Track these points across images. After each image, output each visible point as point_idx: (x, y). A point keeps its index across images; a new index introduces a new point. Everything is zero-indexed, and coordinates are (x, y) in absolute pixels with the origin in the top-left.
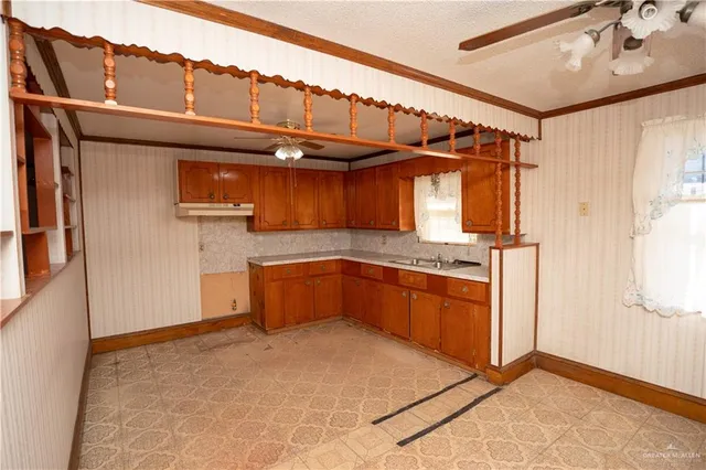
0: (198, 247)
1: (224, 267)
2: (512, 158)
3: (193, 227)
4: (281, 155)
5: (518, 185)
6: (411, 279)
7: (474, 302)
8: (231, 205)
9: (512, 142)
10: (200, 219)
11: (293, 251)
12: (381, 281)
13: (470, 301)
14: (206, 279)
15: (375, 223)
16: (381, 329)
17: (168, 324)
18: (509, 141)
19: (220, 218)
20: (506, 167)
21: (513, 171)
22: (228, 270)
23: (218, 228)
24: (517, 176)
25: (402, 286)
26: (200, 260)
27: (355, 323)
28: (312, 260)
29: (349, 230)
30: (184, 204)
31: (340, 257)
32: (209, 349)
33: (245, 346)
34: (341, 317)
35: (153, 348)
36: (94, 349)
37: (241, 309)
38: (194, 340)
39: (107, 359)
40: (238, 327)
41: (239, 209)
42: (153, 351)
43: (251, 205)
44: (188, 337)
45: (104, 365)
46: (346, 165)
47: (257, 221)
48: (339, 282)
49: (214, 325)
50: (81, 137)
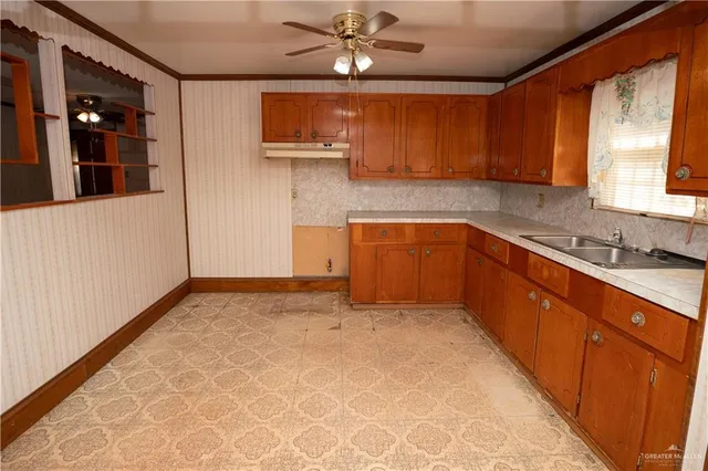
0: (290, 195)
1: (320, 219)
3: (286, 173)
6: (546, 273)
7: (657, 353)
8: (321, 145)
10: (295, 162)
12: (505, 266)
13: (646, 346)
14: (298, 231)
15: (520, 173)
16: (500, 341)
17: (257, 275)
19: (317, 161)
22: (324, 223)
23: (313, 173)
25: (533, 282)
26: (293, 209)
27: (475, 319)
28: (419, 221)
29: (499, 184)
30: (266, 145)
31: (464, 221)
32: (279, 312)
33: (316, 319)
34: (462, 305)
35: (239, 296)
36: (192, 287)
37: (337, 272)
38: (278, 297)
39: (196, 299)
40: (331, 291)
41: (330, 150)
42: (233, 301)
43: (347, 145)
44: (277, 292)
45: (185, 307)
46: (500, 87)
47: (353, 165)
48: (462, 256)
49: (305, 285)
50: (180, 77)
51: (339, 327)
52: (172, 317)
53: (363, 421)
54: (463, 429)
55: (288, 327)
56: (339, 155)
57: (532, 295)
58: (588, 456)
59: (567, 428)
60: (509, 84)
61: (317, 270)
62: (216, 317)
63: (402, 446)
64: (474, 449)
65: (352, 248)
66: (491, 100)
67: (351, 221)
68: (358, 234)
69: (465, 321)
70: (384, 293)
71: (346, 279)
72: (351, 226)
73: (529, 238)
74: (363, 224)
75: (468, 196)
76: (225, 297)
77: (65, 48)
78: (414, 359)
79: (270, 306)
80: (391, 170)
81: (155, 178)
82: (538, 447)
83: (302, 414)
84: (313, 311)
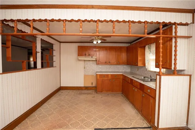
0: (83, 68)
1: (90, 74)
2: (174, 34)
3: (82, 63)
4: (95, 42)
5: (176, 47)
6: (136, 84)
7: (152, 97)
8: (90, 57)
9: (174, 26)
10: (84, 60)
11: (110, 71)
12: (129, 83)
13: (150, 96)
14: (85, 76)
15: (133, 63)
18: (172, 27)
19: (89, 60)
20: (171, 39)
21: (174, 40)
23: (89, 63)
24: (176, 42)
25: (134, 86)
26: (84, 71)
27: (124, 96)
28: (112, 74)
29: (130, 66)
30: (78, 57)
31: (122, 74)
32: (81, 94)
33: (89, 95)
34: (122, 93)
35: (71, 91)
36: (61, 89)
37: (94, 85)
38: (81, 91)
39: (62, 91)
40: (92, 90)
41: (93, 58)
42: (71, 92)
43: (96, 57)
44: (80, 90)
45: (60, 93)
46: (129, 44)
47: (97, 61)
48: (122, 81)
49: (86, 88)
50: (60, 42)
51: (94, 97)
52: (57, 95)
53: (98, 114)
54: (119, 115)
55: (83, 97)
56: (94, 59)
57: (134, 89)
58: (143, 120)
59: (140, 115)
60: (132, 44)
61: (89, 85)
62: (67, 95)
63: (106, 118)
64: (121, 118)
65: (97, 80)
66: (127, 48)
67: (97, 73)
68: (98, 77)
69: (122, 96)
70: (104, 90)
71: (96, 87)
72: (97, 75)
73: (133, 77)
74: (100, 74)
75: (123, 68)
76: (68, 91)
77: (41, 39)
78: (110, 103)
79: (79, 93)
80: (106, 62)
81: (54, 64)
82: (133, 118)
83: (86, 112)
84: (88, 94)
